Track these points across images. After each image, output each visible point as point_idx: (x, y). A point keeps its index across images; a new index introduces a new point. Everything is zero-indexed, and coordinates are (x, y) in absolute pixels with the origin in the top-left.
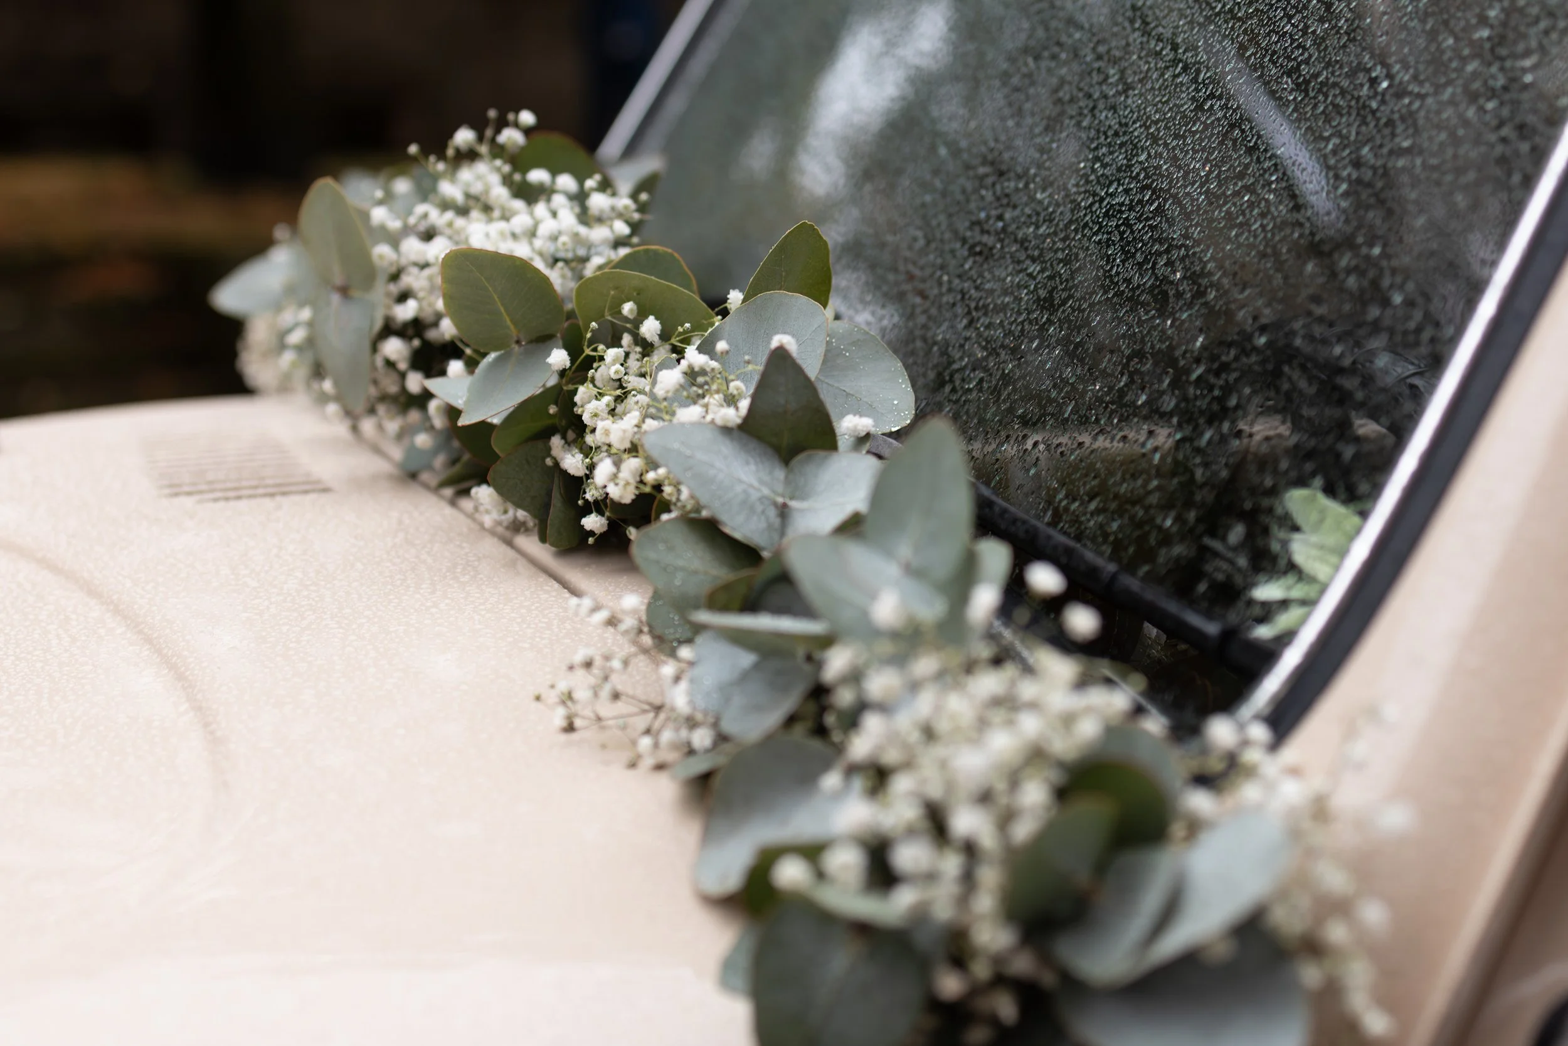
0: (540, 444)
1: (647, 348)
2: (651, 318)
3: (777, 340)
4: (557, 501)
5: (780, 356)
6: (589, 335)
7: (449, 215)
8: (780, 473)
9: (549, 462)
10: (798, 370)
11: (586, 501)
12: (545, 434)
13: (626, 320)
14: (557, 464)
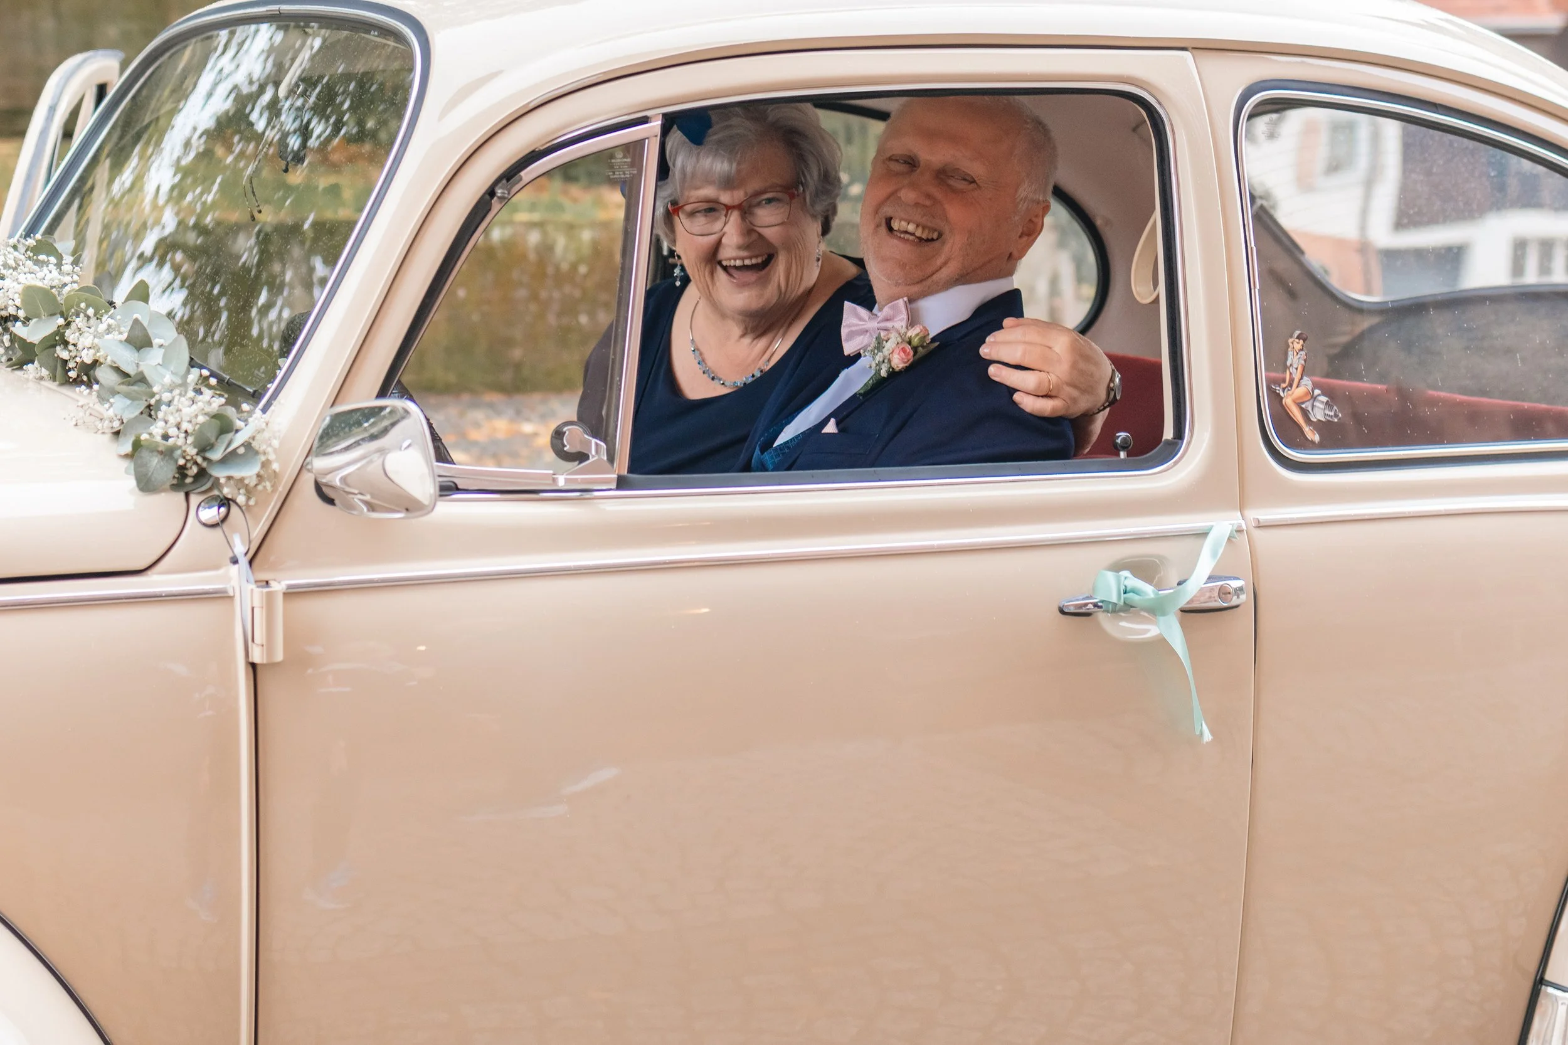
0: (52, 349)
1: (89, 318)
2: (91, 308)
3: (135, 316)
4: (59, 368)
5: (136, 321)
6: (70, 314)
7: (11, 271)
8: (136, 354)
9: (56, 355)
10: (142, 325)
11: (69, 368)
12: (54, 346)
13: (82, 309)
14: (58, 356)
